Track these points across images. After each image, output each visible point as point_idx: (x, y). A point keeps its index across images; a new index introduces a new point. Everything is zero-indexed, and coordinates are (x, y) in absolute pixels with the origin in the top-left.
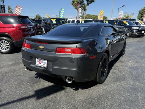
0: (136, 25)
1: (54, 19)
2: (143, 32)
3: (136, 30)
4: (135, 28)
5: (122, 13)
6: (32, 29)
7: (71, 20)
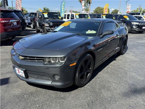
0: (138, 20)
1: (46, 13)
2: (144, 28)
3: (136, 25)
4: (135, 23)
5: (130, 7)
6: (15, 23)
7: (67, 14)
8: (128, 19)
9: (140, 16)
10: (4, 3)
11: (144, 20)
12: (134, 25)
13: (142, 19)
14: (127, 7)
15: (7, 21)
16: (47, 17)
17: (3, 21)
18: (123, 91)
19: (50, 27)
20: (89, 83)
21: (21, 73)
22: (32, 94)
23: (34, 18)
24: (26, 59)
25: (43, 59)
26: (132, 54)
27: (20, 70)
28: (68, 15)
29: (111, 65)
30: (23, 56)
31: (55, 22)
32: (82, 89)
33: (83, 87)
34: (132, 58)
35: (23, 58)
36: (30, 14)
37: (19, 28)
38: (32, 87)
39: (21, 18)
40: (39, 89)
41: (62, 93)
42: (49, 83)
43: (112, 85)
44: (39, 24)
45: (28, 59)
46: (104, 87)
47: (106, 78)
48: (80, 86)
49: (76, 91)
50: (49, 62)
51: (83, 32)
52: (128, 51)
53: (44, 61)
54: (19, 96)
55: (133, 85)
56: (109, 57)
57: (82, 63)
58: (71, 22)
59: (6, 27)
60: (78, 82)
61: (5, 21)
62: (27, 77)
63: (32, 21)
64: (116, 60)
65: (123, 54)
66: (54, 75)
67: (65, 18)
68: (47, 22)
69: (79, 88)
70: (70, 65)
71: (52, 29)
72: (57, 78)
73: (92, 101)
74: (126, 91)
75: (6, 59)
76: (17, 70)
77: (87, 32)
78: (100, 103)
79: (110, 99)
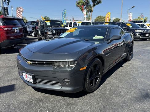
0: (141, 28)
1: (49, 21)
2: (147, 35)
3: (140, 33)
4: (138, 31)
5: (131, 15)
6: (18, 31)
7: (69, 22)
8: (131, 27)
9: (142, 24)
10: (5, 12)
11: (147, 28)
12: (137, 33)
13: (145, 27)
14: (129, 16)
15: (10, 29)
16: (50, 25)
17: (6, 29)
18: (135, 96)
19: (53, 34)
20: (98, 89)
21: (29, 78)
22: (40, 100)
23: (36, 26)
24: (35, 64)
25: (52, 63)
26: (138, 60)
27: (28, 76)
28: (71, 23)
29: (119, 71)
30: (31, 61)
31: (58, 30)
32: (92, 94)
33: (93, 93)
34: (139, 65)
35: (31, 63)
36: (32, 23)
37: (22, 35)
38: (39, 93)
39: (23, 26)
40: (47, 95)
41: (71, 99)
42: (58, 88)
43: (122, 90)
44: (41, 32)
45: (37, 64)
46: (114, 92)
47: (115, 84)
48: (90, 92)
49: (86, 97)
50: (59, 66)
51: (90, 38)
52: (134, 58)
53: (53, 65)
54: (27, 102)
55: (143, 90)
56: (116, 64)
57: (92, 67)
58: (77, 28)
59: (9, 35)
60: (88, 87)
61: (8, 29)
62: (35, 82)
63: (33, 29)
64: (123, 66)
65: (129, 60)
66: (64, 79)
67: (68, 27)
68: (50, 30)
69: (89, 94)
70: (81, 69)
71: (54, 37)
72: (67, 82)
73: (104, 107)
74: (138, 96)
75: (9, 66)
76: (24, 76)
77: (94, 38)
78: (113, 108)
79: (122, 104)
